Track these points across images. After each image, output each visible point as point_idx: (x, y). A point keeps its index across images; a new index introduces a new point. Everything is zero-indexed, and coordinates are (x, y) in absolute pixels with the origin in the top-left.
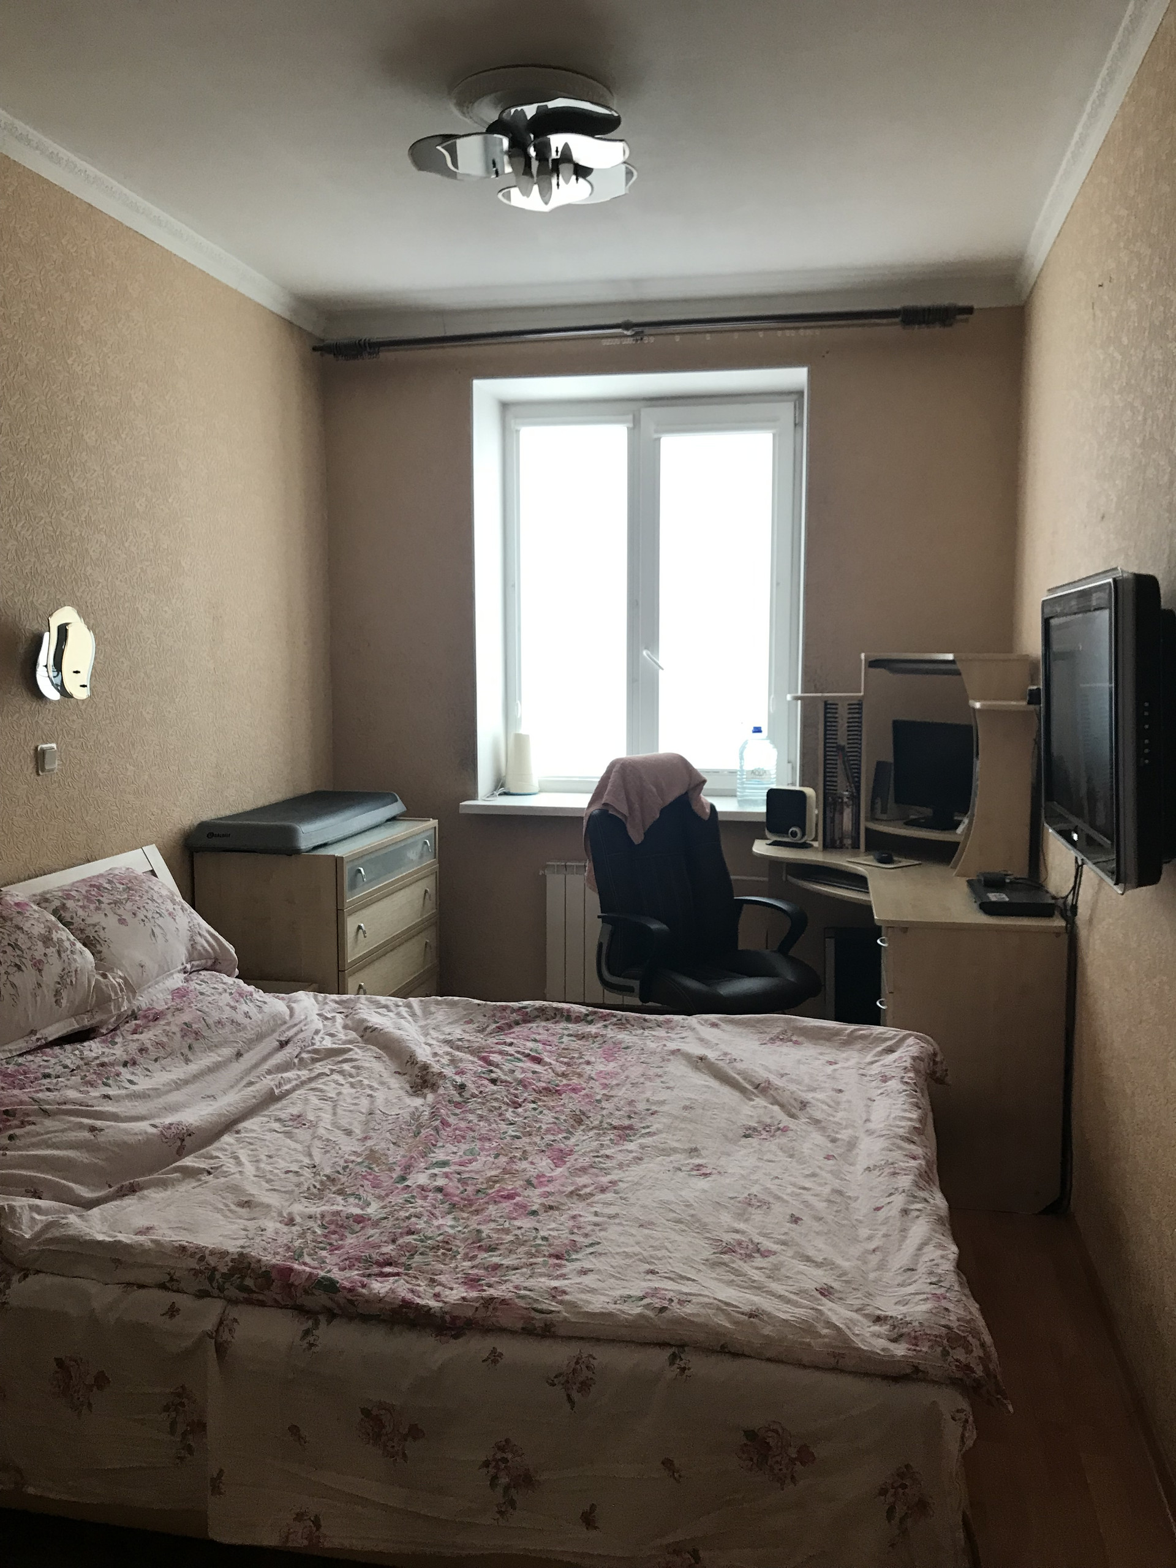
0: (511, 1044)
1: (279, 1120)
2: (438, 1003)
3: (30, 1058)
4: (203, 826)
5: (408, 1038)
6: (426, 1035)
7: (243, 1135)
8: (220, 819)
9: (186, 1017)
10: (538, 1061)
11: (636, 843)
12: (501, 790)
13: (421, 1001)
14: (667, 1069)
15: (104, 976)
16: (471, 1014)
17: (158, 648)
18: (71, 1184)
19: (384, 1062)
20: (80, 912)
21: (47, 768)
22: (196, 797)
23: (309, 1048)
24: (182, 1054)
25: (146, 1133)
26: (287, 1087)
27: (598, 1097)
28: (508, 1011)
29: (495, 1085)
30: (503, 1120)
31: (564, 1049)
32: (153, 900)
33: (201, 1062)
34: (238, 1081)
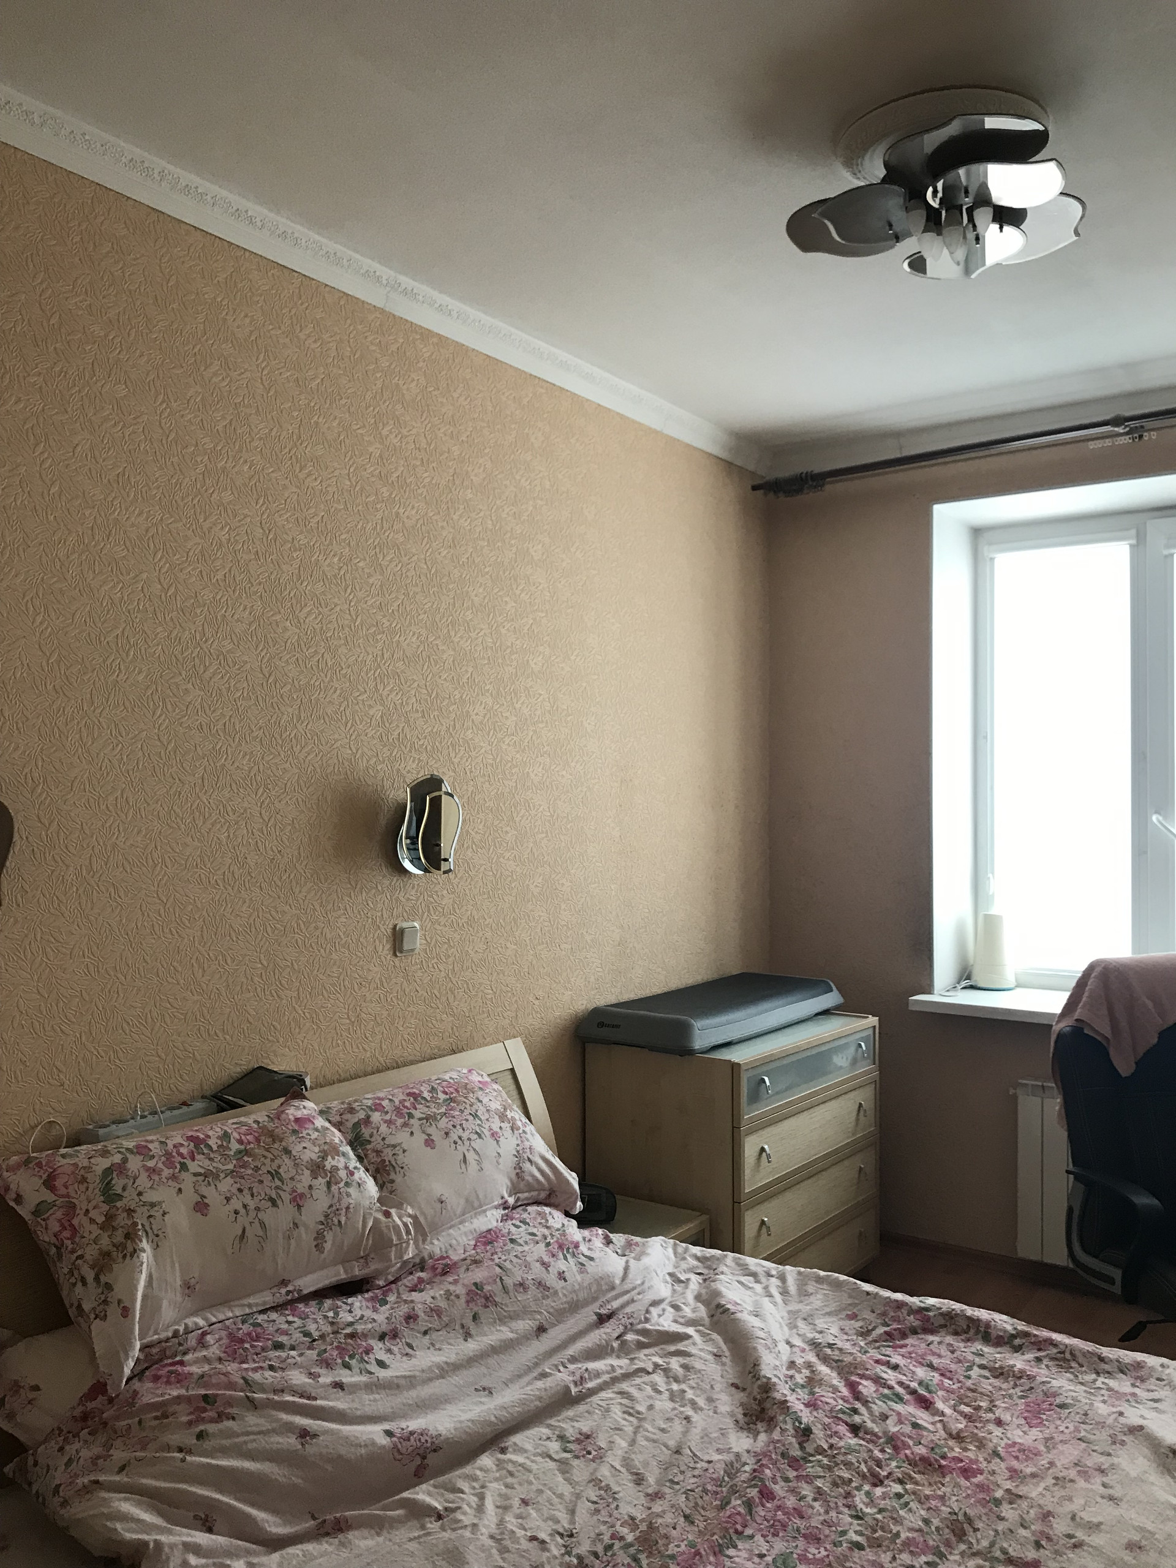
0: (895, 1367)
1: (562, 1438)
2: (819, 1280)
3: (274, 1316)
4: (596, 1012)
5: (761, 1334)
6: (793, 1326)
7: (509, 1456)
8: (612, 1006)
9: (479, 1275)
10: (926, 1404)
11: (1124, 1074)
12: (964, 984)
13: (800, 1273)
14: (1116, 1460)
15: (387, 1214)
16: (856, 1305)
17: (552, 816)
18: (254, 1512)
19: (724, 1364)
20: (384, 1128)
21: (405, 948)
22: (592, 979)
23: (640, 1327)
24: (463, 1326)
25: (374, 1443)
26: (590, 1385)
27: (999, 1494)
28: (904, 1311)
29: (856, 1436)
30: (849, 1507)
31: (969, 1389)
32: (475, 1116)
33: (485, 1339)
34: (529, 1369)
